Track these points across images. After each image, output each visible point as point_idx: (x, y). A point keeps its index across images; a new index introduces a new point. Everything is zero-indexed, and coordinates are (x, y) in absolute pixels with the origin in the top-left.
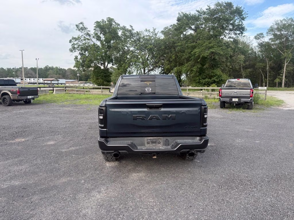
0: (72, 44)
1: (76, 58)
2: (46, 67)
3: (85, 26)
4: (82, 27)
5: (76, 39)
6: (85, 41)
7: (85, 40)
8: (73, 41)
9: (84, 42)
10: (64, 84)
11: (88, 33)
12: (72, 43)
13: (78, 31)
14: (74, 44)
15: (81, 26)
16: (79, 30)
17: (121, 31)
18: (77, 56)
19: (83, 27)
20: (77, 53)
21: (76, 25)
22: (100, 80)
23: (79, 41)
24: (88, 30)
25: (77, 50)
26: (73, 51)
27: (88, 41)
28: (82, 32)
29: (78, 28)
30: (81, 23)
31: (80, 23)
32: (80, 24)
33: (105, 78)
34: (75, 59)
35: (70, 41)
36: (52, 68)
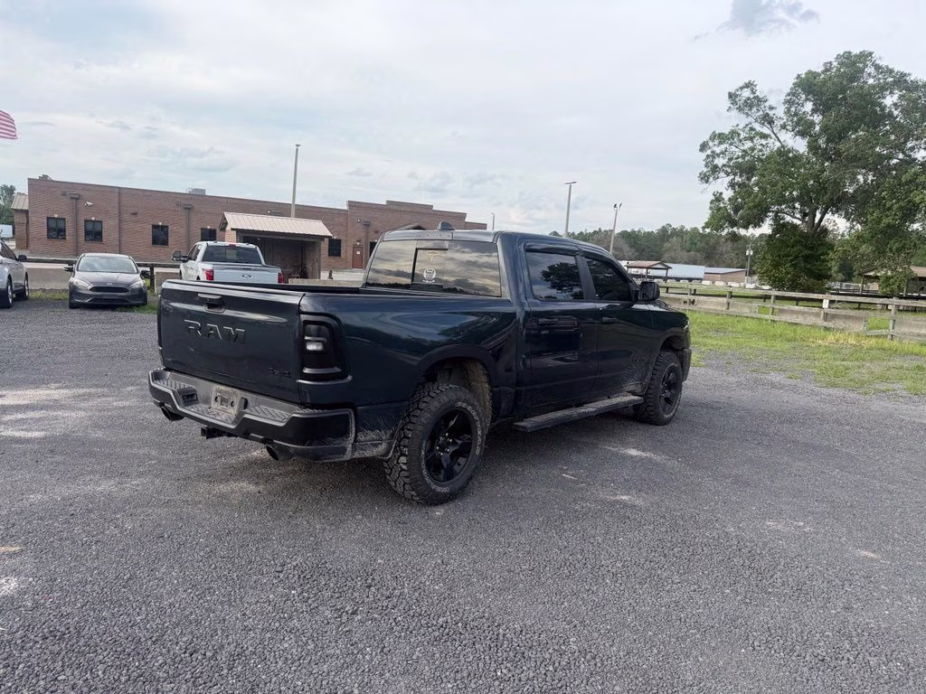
0: (708, 156)
1: (718, 198)
2: (664, 230)
3: (758, 93)
4: (749, 99)
5: (721, 138)
6: (752, 141)
7: (751, 139)
8: (711, 144)
9: (748, 144)
10: (698, 279)
11: (768, 115)
12: (709, 152)
13: (735, 112)
14: (714, 155)
15: (746, 93)
16: (740, 109)
17: (897, 93)
18: (721, 194)
19: (752, 96)
20: (722, 184)
21: (729, 93)
22: (786, 270)
23: (731, 144)
24: (767, 104)
25: (722, 174)
26: (711, 179)
27: (764, 142)
28: (747, 114)
29: (734, 103)
30: (748, 85)
31: (741, 85)
32: (741, 88)
33: (805, 262)
34: (712, 202)
35: (703, 147)
36: (680, 233)
